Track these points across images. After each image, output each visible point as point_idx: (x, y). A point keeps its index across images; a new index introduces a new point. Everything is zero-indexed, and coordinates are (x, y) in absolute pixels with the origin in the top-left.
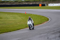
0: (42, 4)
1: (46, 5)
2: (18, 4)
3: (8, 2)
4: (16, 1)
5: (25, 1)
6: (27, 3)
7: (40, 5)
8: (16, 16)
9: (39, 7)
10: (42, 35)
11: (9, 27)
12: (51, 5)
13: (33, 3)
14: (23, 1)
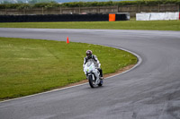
0: (116, 15)
1: (129, 17)
2: (46, 13)
3: (13, 7)
4: (39, 6)
5: (67, 5)
6: (73, 10)
7: (112, 16)
8: (40, 48)
9: (107, 22)
10: (116, 106)
11: (17, 82)
12: (142, 17)
13: (90, 10)
14: (59, 6)
